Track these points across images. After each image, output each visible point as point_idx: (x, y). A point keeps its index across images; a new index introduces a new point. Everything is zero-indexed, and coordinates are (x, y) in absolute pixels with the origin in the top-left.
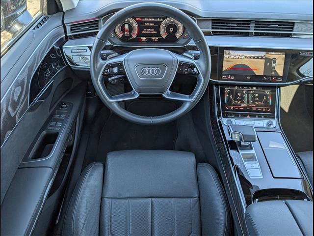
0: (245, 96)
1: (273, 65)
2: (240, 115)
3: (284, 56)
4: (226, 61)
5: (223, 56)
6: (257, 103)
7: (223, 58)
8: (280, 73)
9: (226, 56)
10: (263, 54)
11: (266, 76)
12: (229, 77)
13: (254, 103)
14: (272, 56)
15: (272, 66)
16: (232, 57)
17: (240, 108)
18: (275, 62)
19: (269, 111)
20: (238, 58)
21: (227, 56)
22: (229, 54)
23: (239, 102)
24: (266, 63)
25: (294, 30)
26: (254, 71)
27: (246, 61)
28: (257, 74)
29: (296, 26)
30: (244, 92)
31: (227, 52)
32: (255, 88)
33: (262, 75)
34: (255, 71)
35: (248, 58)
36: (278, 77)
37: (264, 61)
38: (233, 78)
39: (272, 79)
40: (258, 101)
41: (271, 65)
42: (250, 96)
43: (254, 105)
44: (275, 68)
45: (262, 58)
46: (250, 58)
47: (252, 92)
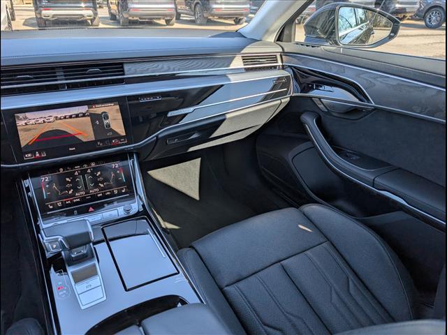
0: (80, 179)
1: (106, 122)
2: (76, 212)
3: (118, 107)
4: (22, 130)
5: (16, 124)
6: (102, 185)
7: (16, 126)
8: (121, 131)
9: (20, 123)
10: (84, 109)
11: (101, 141)
12: (38, 155)
13: (96, 186)
14: (99, 110)
15: (105, 124)
16: (33, 121)
17: (74, 201)
18: (107, 117)
19: (123, 191)
20: (44, 122)
21: (23, 123)
22: (25, 118)
23: (70, 192)
24: (93, 122)
25: (126, 73)
26: (77, 136)
27: (60, 124)
28: (84, 140)
29: (126, 67)
30: (76, 173)
31: (21, 116)
32: (93, 165)
33: (94, 139)
34: (80, 137)
35: (60, 119)
36: (120, 137)
37: (89, 118)
38: (44, 155)
39: (111, 142)
40: (102, 182)
41: (101, 122)
42: (88, 178)
43: (97, 190)
44: (110, 126)
45: (84, 115)
46: (65, 118)
47: (89, 171)
